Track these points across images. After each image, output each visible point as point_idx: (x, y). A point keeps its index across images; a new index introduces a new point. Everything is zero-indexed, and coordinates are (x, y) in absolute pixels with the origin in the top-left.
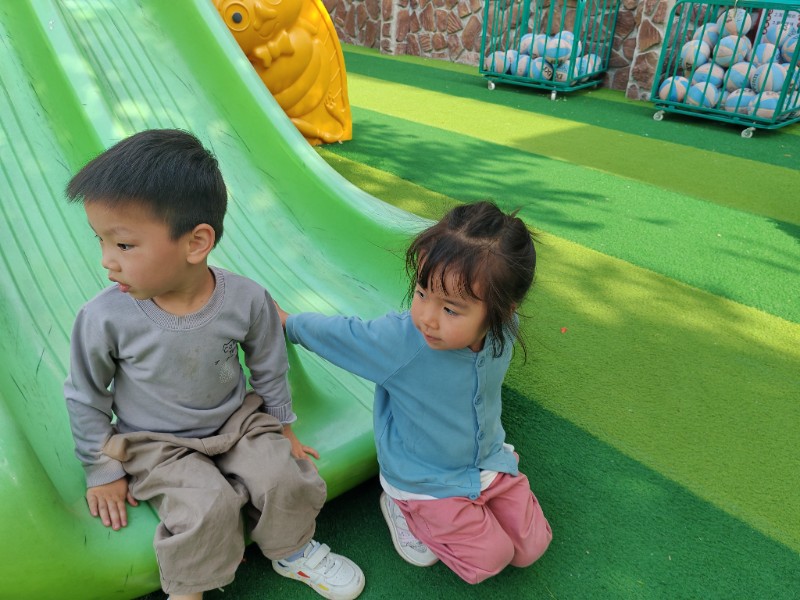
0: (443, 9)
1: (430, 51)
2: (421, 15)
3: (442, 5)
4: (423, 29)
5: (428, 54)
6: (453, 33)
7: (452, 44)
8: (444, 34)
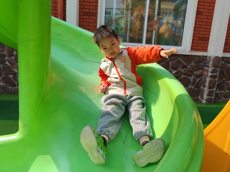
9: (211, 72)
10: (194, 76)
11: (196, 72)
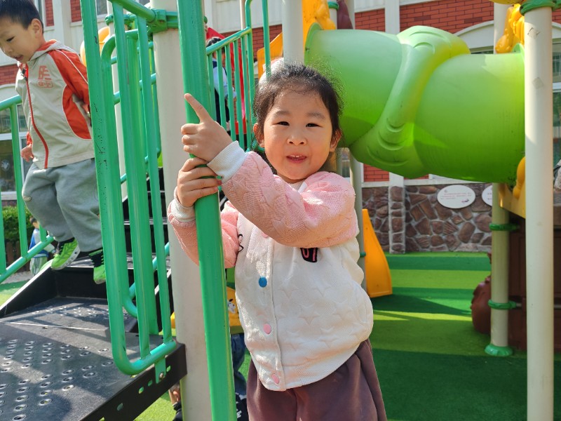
0: (438, 220)
1: (428, 247)
2: (417, 226)
3: (436, 218)
4: (419, 234)
5: (428, 250)
6: (449, 233)
7: (450, 240)
8: (441, 235)
9: (392, 208)
10: (378, 215)
11: (378, 210)
